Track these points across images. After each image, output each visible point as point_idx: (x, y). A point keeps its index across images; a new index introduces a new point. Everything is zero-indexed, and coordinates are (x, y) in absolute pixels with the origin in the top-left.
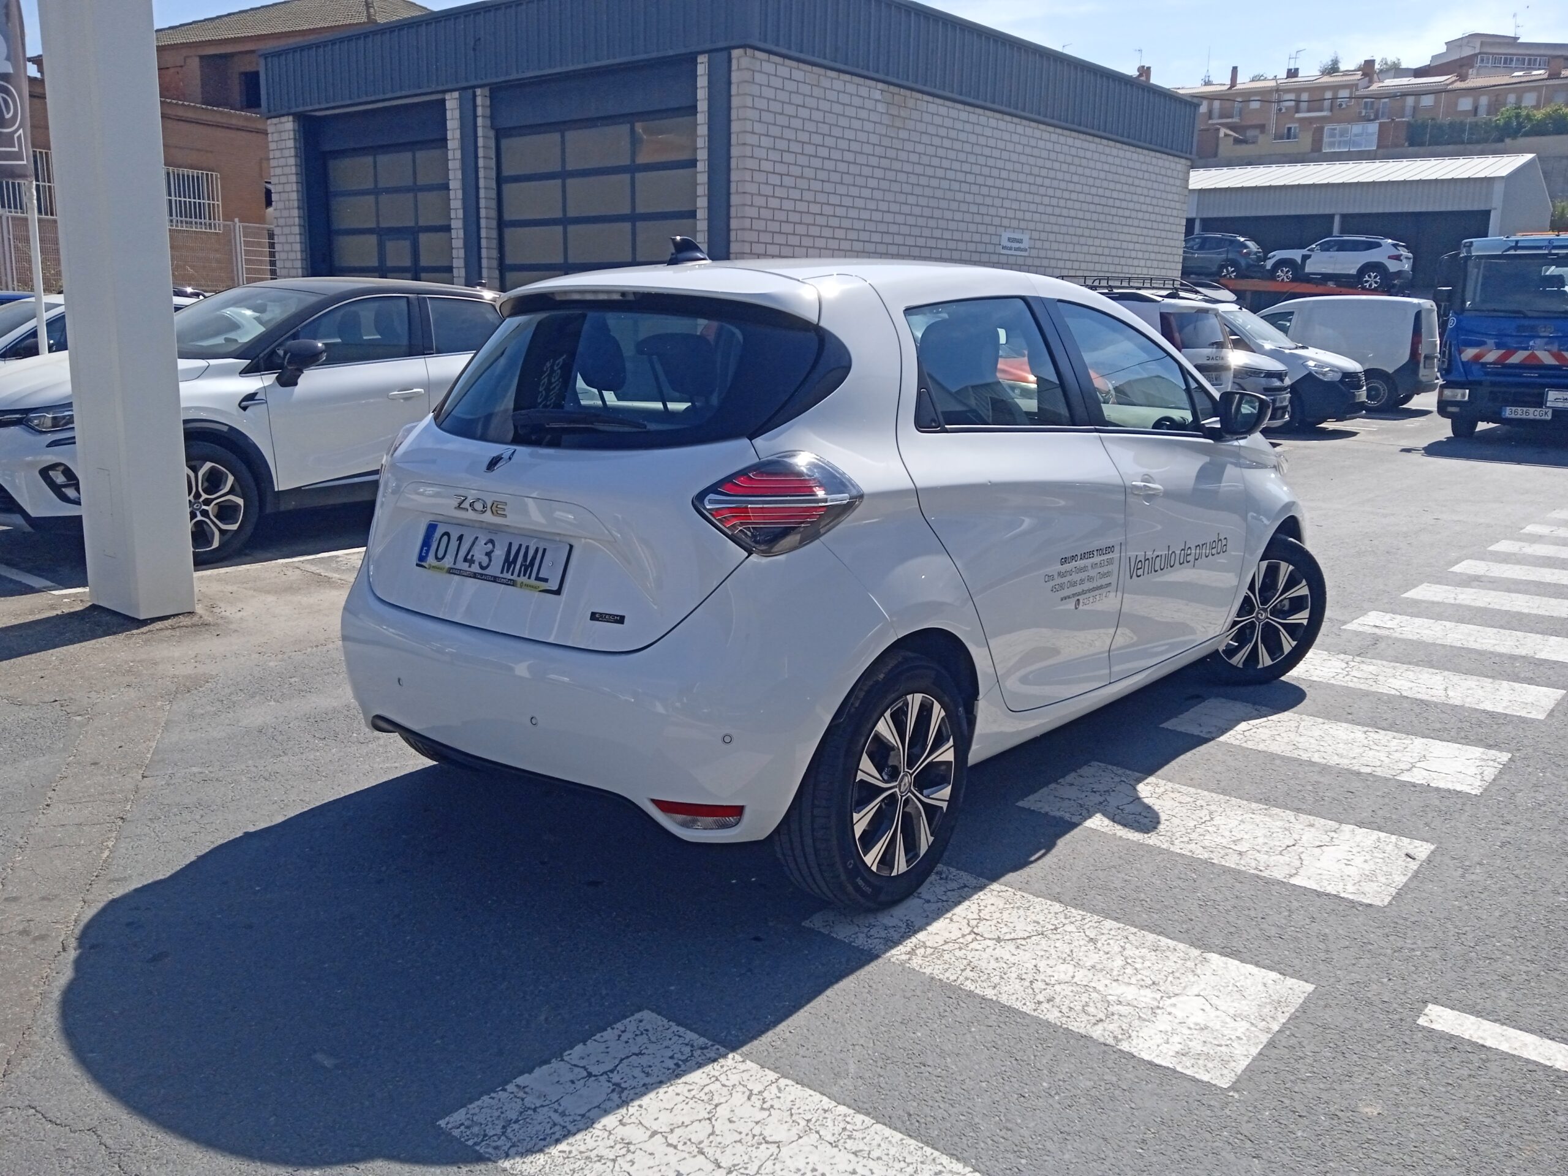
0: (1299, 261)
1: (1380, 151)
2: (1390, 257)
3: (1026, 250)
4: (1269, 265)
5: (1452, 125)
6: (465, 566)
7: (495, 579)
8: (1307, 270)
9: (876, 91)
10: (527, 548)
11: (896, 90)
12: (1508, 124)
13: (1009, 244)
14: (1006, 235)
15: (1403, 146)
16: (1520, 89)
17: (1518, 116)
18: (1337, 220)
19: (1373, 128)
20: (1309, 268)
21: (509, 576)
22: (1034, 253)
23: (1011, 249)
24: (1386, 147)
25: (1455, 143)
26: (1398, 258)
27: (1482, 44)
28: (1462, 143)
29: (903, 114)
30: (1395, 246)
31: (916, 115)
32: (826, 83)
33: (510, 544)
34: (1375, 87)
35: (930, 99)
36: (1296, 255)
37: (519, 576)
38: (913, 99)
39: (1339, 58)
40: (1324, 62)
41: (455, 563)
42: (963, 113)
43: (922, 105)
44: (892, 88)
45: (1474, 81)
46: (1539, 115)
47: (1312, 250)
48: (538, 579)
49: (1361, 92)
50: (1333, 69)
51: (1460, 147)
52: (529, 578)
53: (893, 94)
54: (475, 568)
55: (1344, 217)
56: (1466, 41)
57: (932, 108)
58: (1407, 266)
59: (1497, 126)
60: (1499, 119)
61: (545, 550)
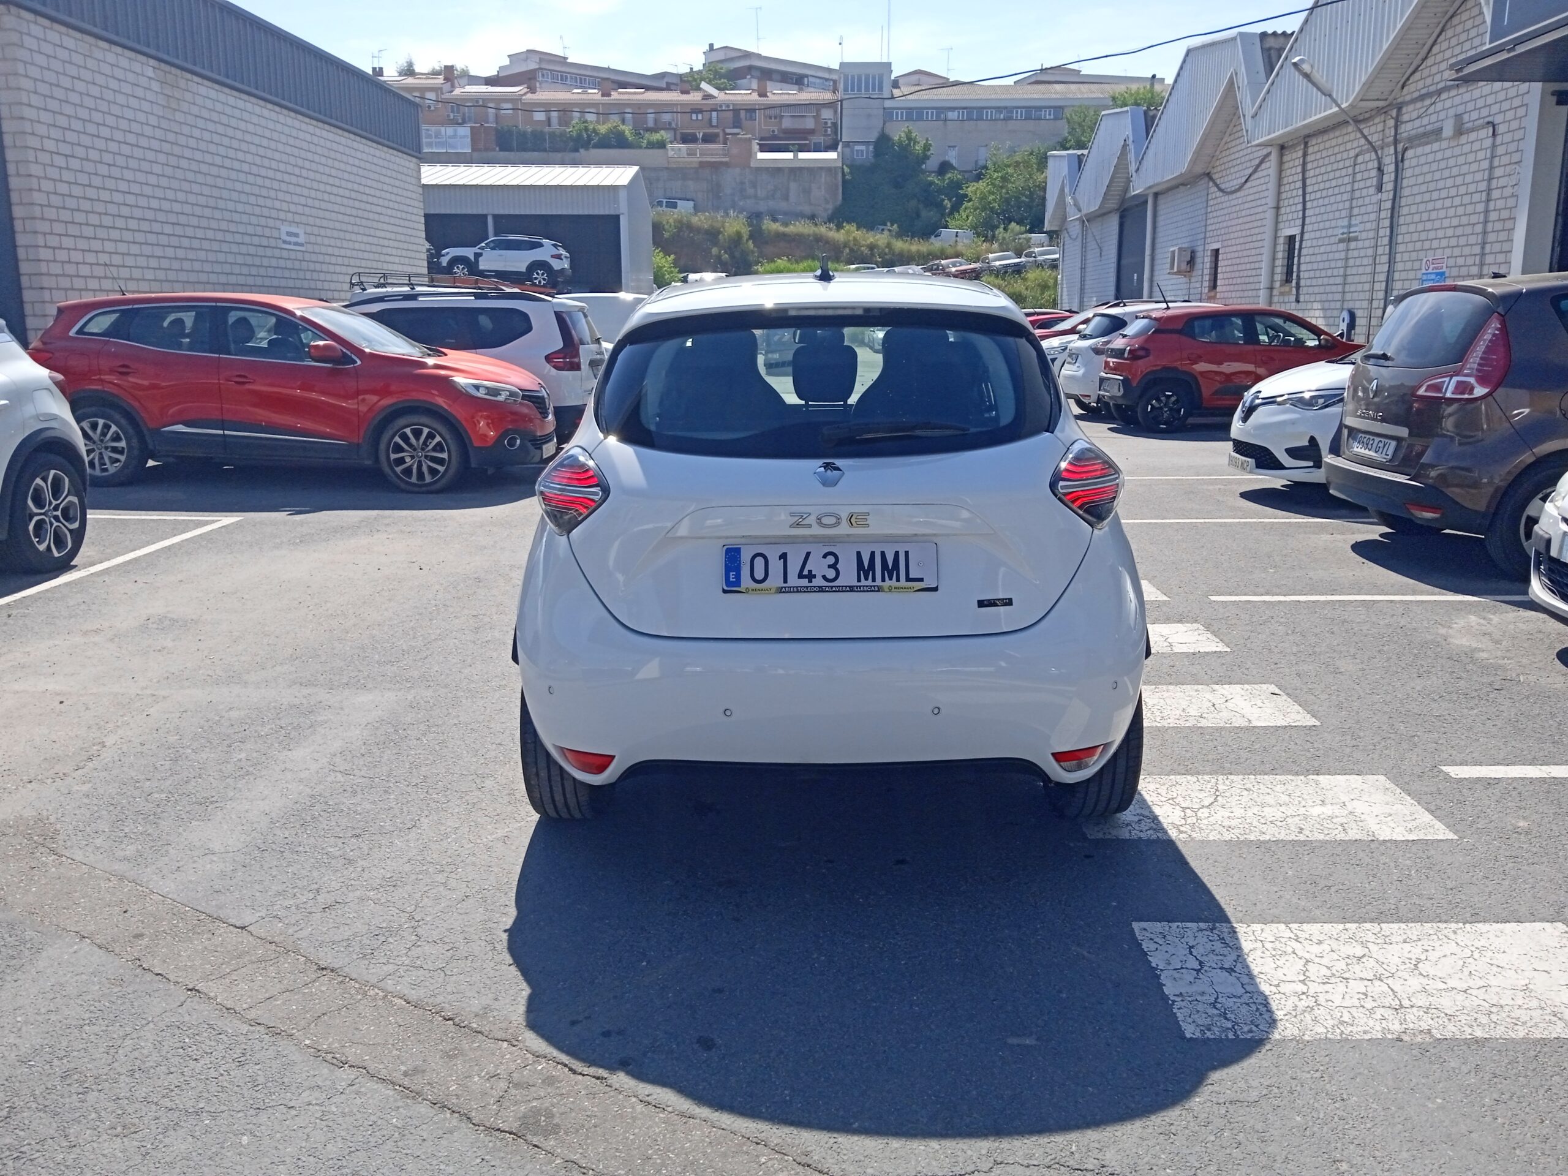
0: (472, 258)
1: (475, 154)
2: (552, 256)
3: (301, 245)
4: (444, 261)
5: (533, 133)
6: (804, 582)
7: (851, 589)
8: (481, 267)
9: (147, 69)
10: (883, 554)
11: (167, 68)
12: (579, 136)
13: (288, 239)
14: (285, 228)
15: (494, 150)
16: (583, 108)
17: (586, 129)
18: (490, 220)
19: (464, 131)
20: (482, 266)
21: (869, 582)
22: (310, 248)
23: (289, 243)
24: (480, 150)
25: (539, 150)
26: (559, 257)
27: (541, 60)
28: (545, 150)
29: (177, 95)
30: (555, 246)
31: (188, 96)
32: (98, 54)
33: (859, 554)
34: (457, 91)
35: (199, 80)
36: (469, 252)
37: (883, 580)
38: (184, 80)
39: (414, 61)
40: (400, 63)
41: (785, 581)
42: (230, 98)
43: (193, 87)
44: (163, 65)
45: (544, 95)
46: (603, 129)
47: (482, 248)
48: (908, 579)
49: (447, 96)
50: (409, 71)
51: (543, 155)
52: (898, 580)
53: (165, 72)
54: (818, 582)
55: (496, 217)
56: (524, 56)
57: (203, 90)
58: (566, 265)
59: (571, 136)
60: (571, 130)
61: (907, 553)
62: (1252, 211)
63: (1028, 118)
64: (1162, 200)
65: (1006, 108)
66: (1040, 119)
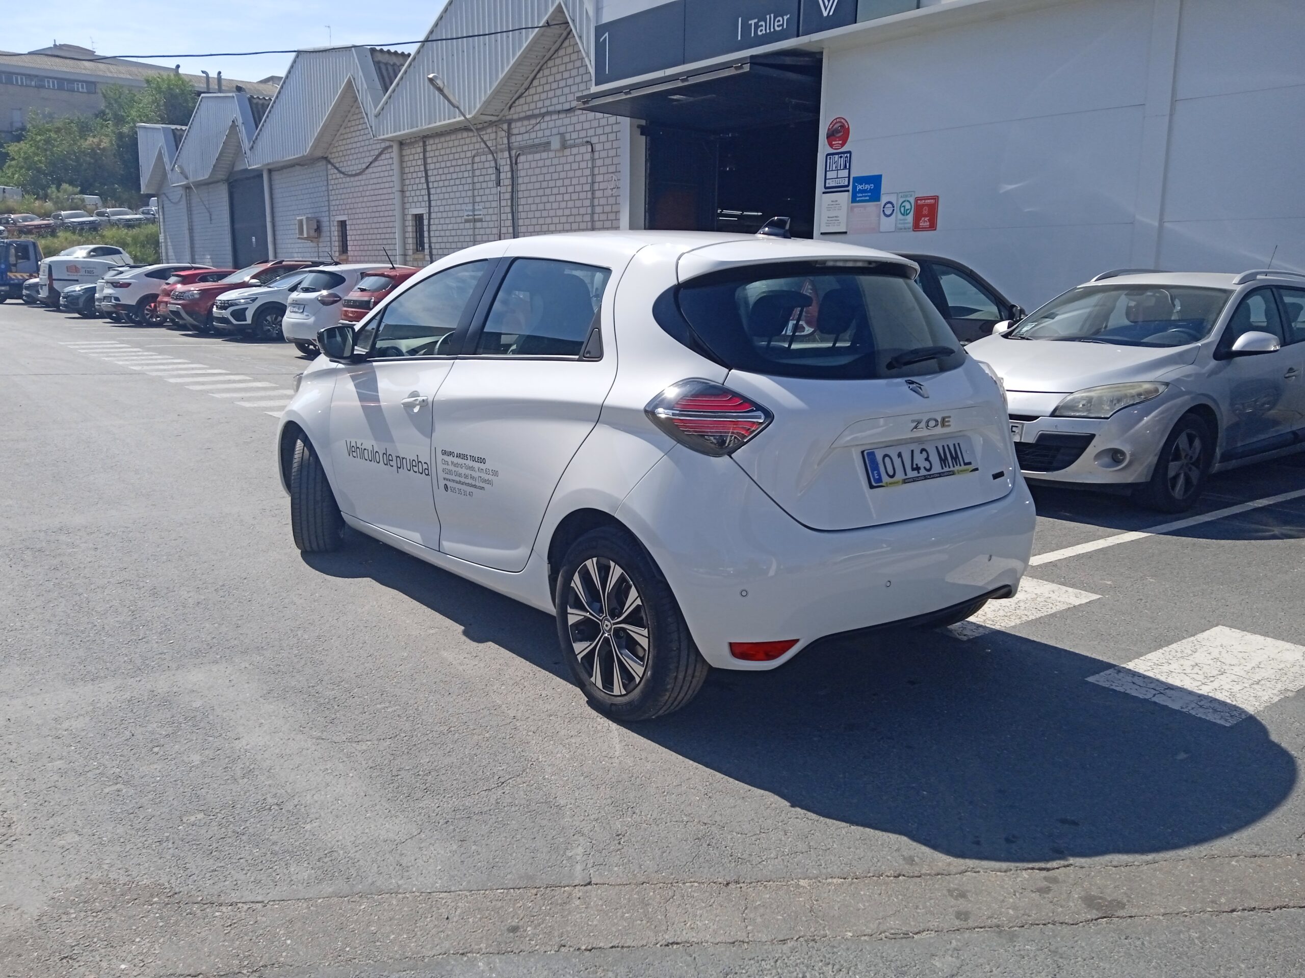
6: (916, 473)
7: (940, 475)
10: (948, 447)
21: (947, 469)
37: (953, 466)
41: (906, 474)
48: (966, 464)
52: (960, 465)
61: (959, 444)
62: (376, 192)
63: (61, 88)
64: (276, 176)
65: (36, 76)
66: (73, 91)
